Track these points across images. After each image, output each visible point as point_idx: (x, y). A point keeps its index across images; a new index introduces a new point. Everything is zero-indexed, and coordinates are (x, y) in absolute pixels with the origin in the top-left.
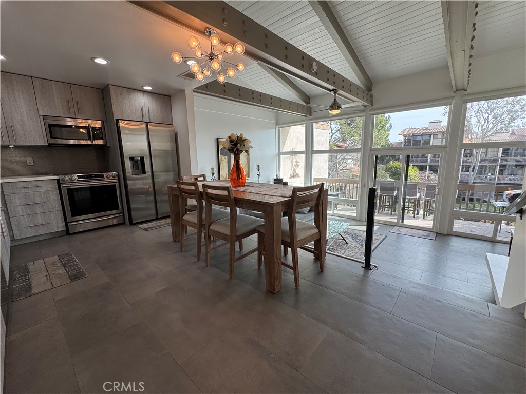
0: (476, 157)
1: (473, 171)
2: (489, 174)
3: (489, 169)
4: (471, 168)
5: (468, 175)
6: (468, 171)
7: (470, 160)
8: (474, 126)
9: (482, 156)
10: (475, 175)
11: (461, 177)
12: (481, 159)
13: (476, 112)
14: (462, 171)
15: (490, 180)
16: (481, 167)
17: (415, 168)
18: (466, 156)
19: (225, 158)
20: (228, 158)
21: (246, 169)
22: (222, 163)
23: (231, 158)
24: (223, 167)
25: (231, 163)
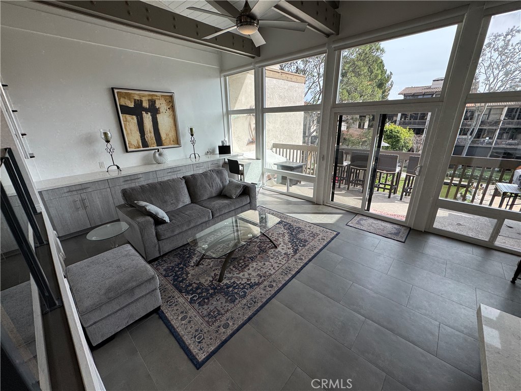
0: (477, 120)
1: (471, 134)
2: (488, 138)
3: (488, 132)
4: (470, 132)
5: (465, 139)
6: (466, 134)
7: (470, 123)
8: (480, 84)
9: (484, 119)
10: (472, 139)
11: (457, 140)
12: (481, 122)
13: (486, 68)
14: (460, 135)
15: (487, 144)
16: (480, 131)
17: (412, 131)
18: (466, 119)
19: (133, 119)
20: (137, 118)
21: (172, 134)
22: (128, 125)
23: (144, 118)
24: (131, 130)
25: (145, 125)
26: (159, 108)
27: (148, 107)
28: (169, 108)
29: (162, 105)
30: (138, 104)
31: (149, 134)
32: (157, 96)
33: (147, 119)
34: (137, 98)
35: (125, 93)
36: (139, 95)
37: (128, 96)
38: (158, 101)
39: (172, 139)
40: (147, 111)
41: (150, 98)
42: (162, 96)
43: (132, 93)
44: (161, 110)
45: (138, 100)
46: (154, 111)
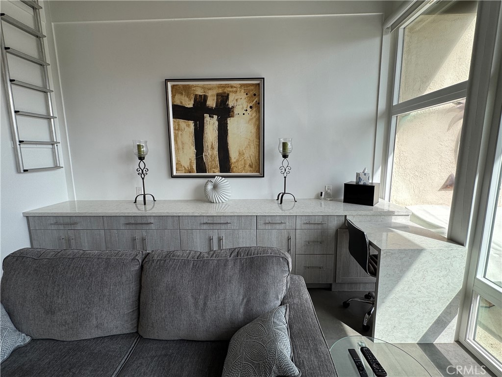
19: (188, 126)
20: (195, 125)
21: (250, 153)
22: (179, 135)
23: (205, 125)
24: (183, 144)
25: (205, 135)
26: (233, 107)
27: (214, 106)
28: (251, 107)
29: (240, 102)
30: (201, 101)
31: (210, 152)
32: (232, 87)
33: (211, 125)
34: (200, 92)
35: (184, 86)
36: (203, 87)
37: (186, 90)
38: (234, 94)
39: (248, 162)
40: (211, 112)
41: (220, 91)
42: (242, 85)
43: (193, 86)
44: (236, 111)
45: (200, 96)
46: (224, 112)
